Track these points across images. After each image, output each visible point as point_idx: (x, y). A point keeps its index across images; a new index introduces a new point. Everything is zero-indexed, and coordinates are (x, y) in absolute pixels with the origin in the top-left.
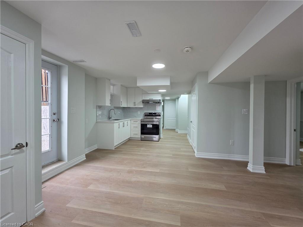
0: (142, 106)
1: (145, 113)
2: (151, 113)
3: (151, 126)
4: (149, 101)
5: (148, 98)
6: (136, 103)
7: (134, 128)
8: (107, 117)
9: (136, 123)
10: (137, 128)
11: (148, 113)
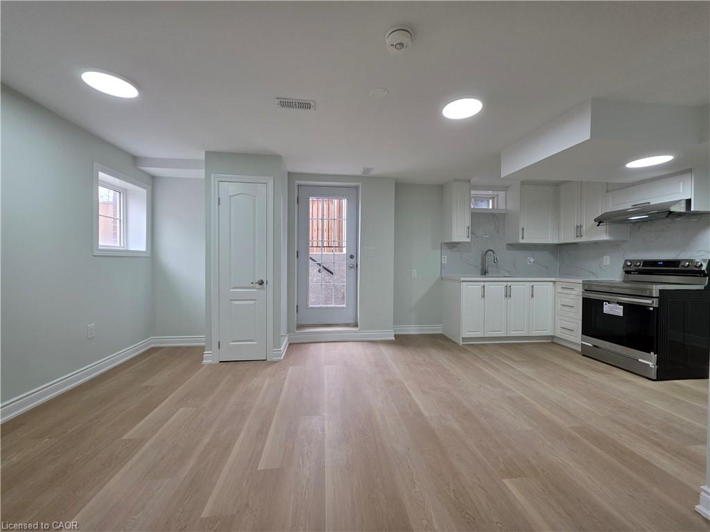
1: (626, 261)
2: (654, 263)
3: (618, 311)
5: (627, 203)
6: (584, 229)
7: (564, 308)
8: (480, 268)
9: (568, 291)
10: (572, 310)
11: (639, 261)
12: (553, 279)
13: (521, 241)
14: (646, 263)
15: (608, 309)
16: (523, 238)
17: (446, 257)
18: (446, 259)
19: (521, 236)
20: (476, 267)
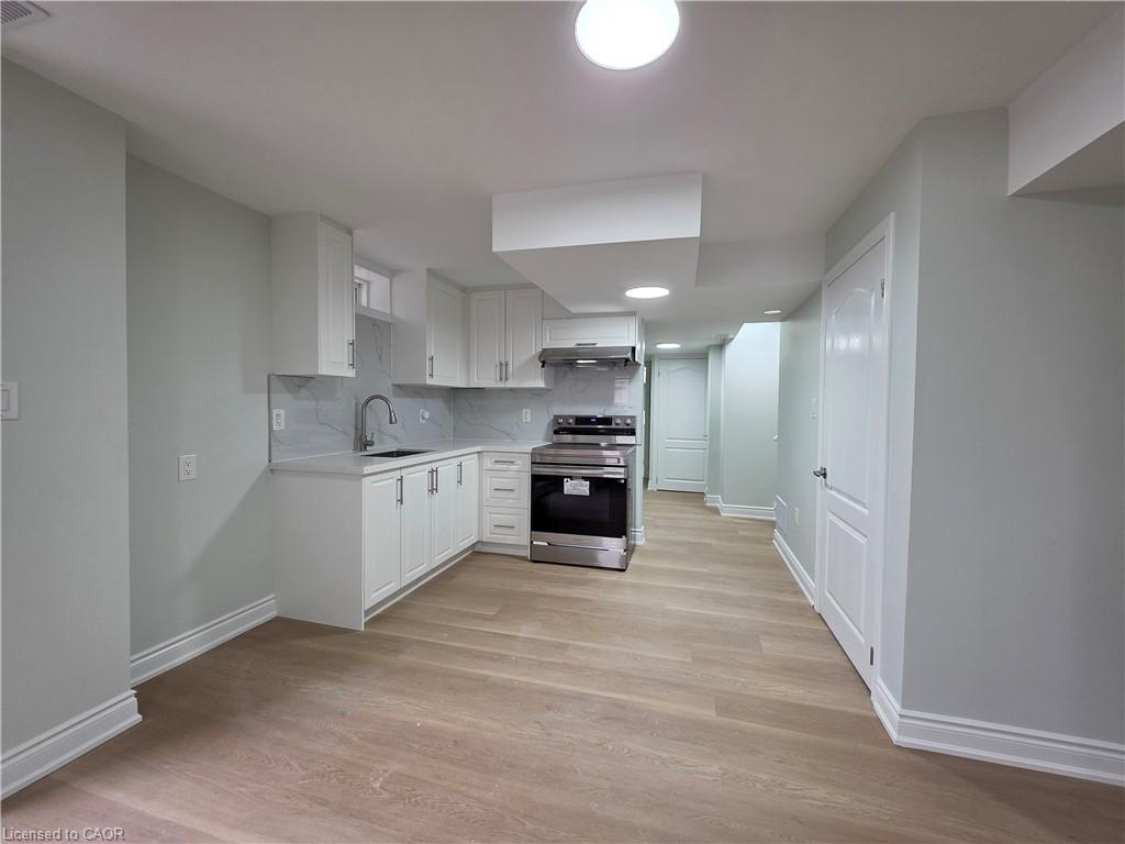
0: (541, 384)
1: (556, 417)
2: (586, 420)
3: (583, 488)
4: (577, 354)
5: (568, 339)
6: (510, 368)
7: (499, 494)
8: (352, 436)
9: (504, 466)
10: (511, 495)
11: (571, 417)
12: (479, 449)
13: (429, 382)
14: (579, 420)
15: (570, 487)
16: (431, 375)
17: (282, 412)
18: (282, 420)
19: (428, 371)
20: (346, 433)
